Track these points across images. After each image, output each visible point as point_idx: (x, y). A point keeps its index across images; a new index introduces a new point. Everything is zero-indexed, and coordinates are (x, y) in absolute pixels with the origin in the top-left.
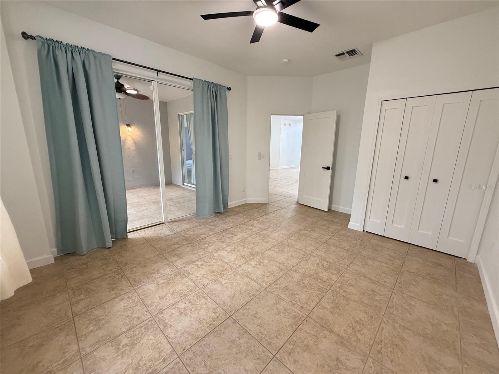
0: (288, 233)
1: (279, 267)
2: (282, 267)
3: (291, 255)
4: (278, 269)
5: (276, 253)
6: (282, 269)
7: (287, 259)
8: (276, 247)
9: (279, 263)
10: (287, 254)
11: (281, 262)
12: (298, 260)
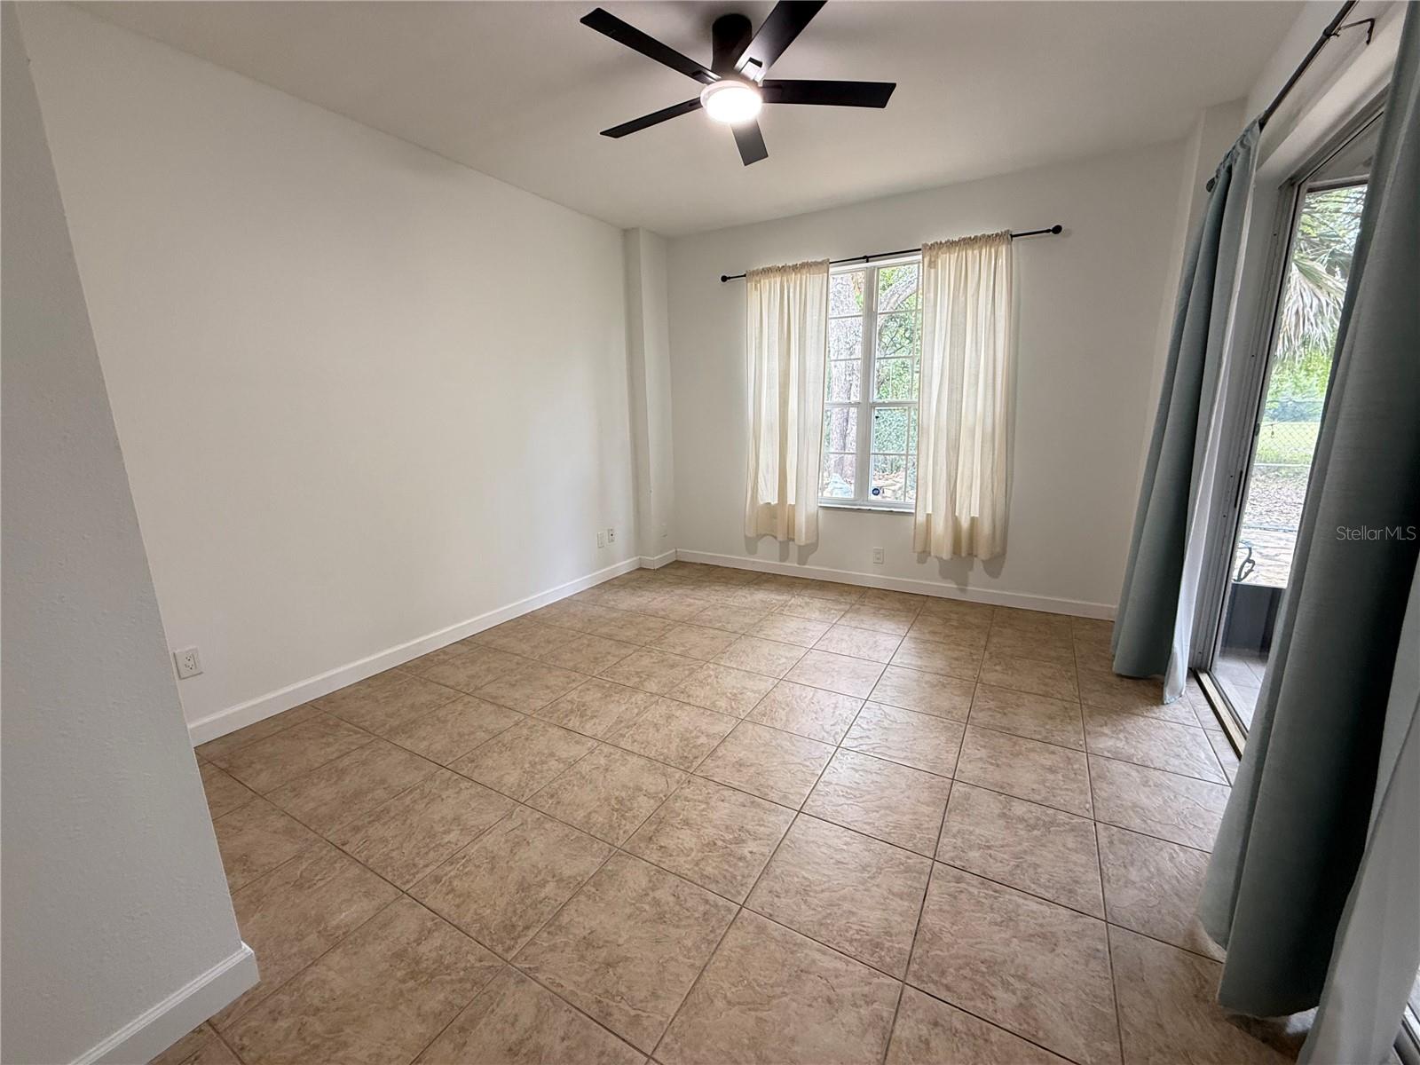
0: (663, 841)
1: (689, 696)
2: (682, 698)
3: (658, 730)
4: (691, 692)
5: (703, 728)
6: (682, 692)
7: (669, 717)
8: (706, 753)
9: (689, 704)
10: (672, 731)
11: (687, 708)
12: (641, 720)
